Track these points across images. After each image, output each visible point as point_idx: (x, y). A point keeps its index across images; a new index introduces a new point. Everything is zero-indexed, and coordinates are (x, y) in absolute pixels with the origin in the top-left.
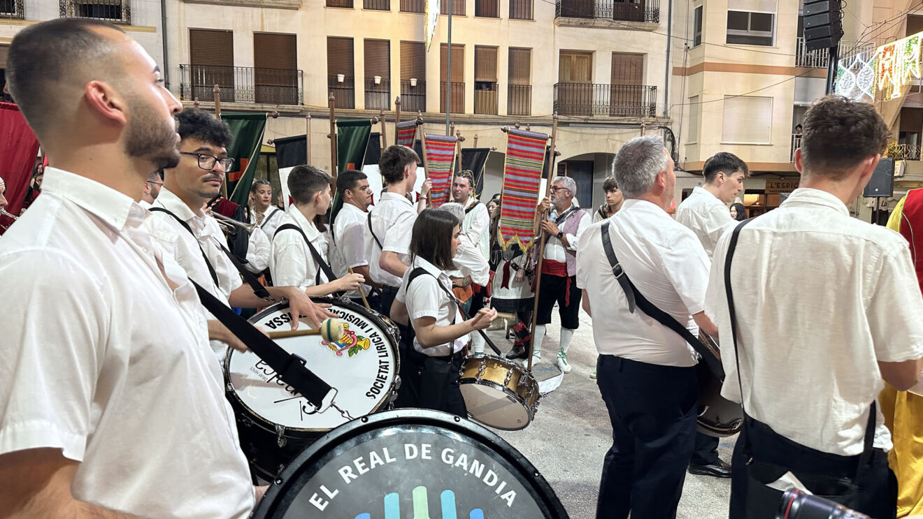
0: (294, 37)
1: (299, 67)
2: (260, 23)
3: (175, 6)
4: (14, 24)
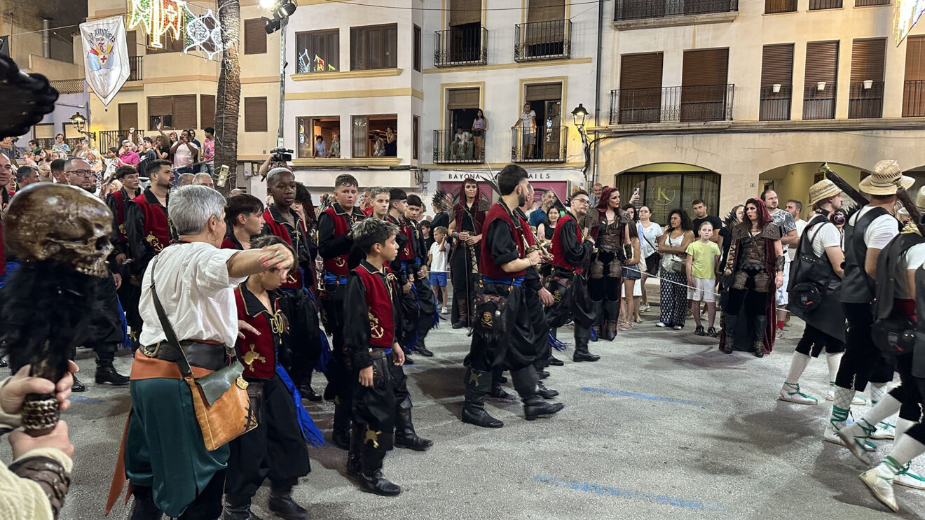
0: (727, 50)
1: (730, 81)
2: (691, 40)
3: (610, 35)
4: (479, 70)
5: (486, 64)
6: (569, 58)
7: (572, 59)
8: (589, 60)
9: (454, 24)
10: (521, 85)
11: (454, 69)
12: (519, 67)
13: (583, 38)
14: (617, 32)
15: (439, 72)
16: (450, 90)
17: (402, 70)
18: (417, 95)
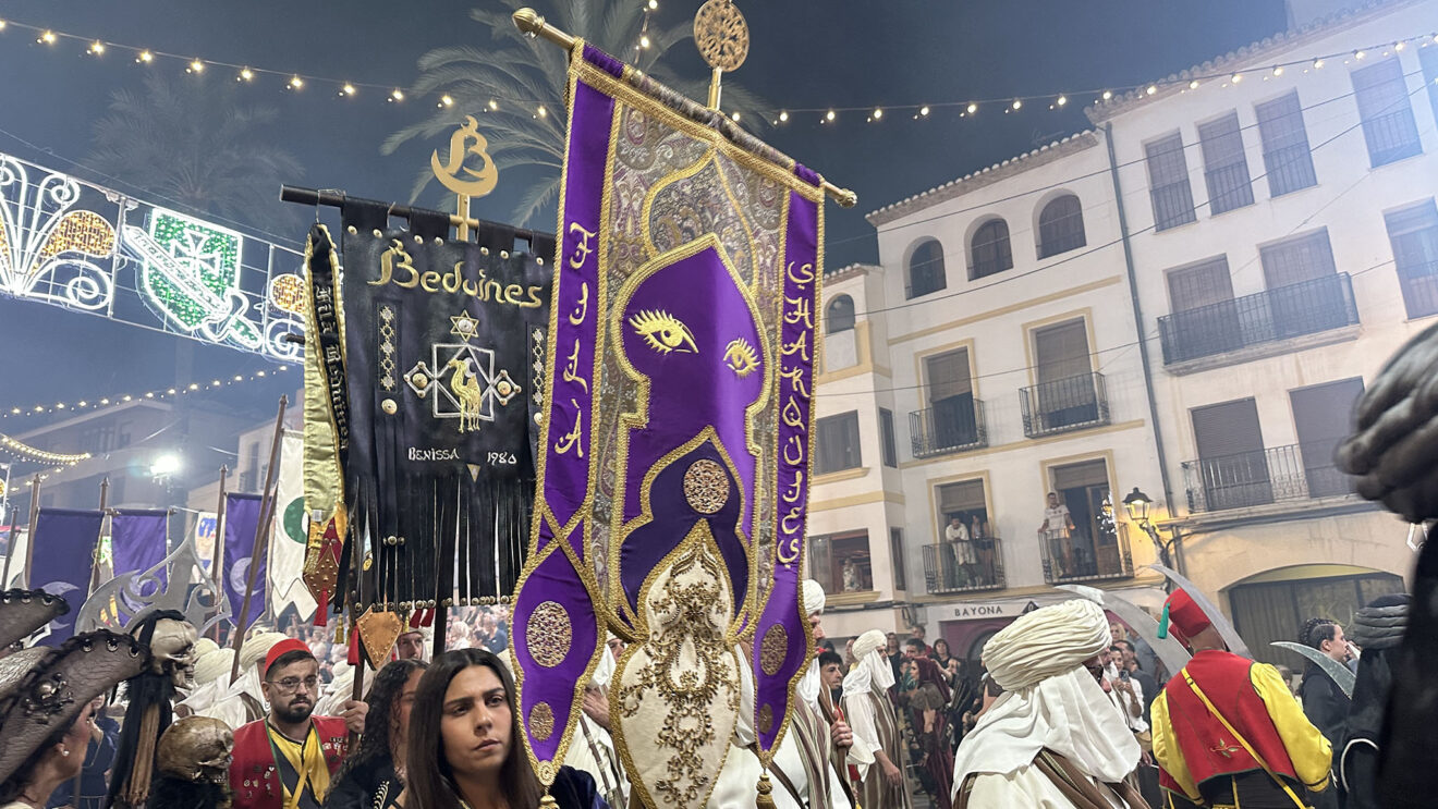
0: (1360, 380)
2: (1296, 376)
3: (1165, 385)
4: (979, 454)
5: (987, 446)
6: (1109, 424)
7: (1114, 424)
8: (1141, 423)
9: (938, 399)
10: (1043, 469)
11: (944, 458)
12: (1036, 444)
13: (1125, 393)
14: (1176, 379)
15: (923, 464)
16: (942, 487)
17: (868, 469)
18: (892, 498)
